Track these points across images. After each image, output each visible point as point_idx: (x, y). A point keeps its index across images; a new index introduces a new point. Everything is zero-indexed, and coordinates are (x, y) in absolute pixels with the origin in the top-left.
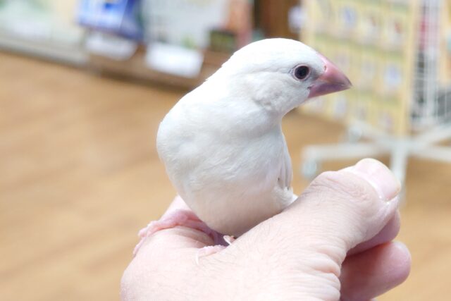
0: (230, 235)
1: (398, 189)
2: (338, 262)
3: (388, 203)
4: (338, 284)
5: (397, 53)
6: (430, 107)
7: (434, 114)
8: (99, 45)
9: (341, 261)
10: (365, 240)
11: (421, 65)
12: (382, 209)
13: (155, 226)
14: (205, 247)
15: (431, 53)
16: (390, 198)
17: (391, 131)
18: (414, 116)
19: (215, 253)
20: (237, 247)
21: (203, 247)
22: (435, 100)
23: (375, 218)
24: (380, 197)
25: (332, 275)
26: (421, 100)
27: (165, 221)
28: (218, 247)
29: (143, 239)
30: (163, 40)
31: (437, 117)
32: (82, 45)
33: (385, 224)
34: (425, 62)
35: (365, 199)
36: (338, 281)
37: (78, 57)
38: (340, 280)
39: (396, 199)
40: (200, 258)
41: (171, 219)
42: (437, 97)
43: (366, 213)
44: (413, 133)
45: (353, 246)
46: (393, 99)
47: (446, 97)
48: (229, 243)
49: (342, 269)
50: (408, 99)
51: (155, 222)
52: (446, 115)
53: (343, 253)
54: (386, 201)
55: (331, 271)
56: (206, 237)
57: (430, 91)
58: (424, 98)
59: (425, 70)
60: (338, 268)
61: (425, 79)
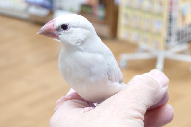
0: (96, 102)
1: (168, 82)
2: (143, 114)
3: (164, 88)
4: (143, 124)
5: (160, 14)
6: (174, 37)
7: (176, 40)
8: (34, 11)
9: (144, 114)
10: (154, 104)
11: (170, 20)
12: (161, 91)
13: (64, 99)
14: (86, 108)
15: (175, 14)
16: (165, 86)
17: (157, 48)
18: (167, 41)
19: (90, 110)
20: (99, 108)
21: (84, 108)
22: (176, 34)
23: (158, 95)
24: (160, 86)
25: (140, 120)
26: (170, 34)
27: (68, 96)
28: (91, 108)
29: (59, 104)
30: (61, 9)
31: (177, 42)
32: (26, 10)
33: (162, 97)
34: (172, 18)
35: (154, 87)
36: (143, 122)
37: (25, 16)
38: (144, 122)
39: (167, 87)
40: (83, 112)
41: (70, 96)
42: (177, 33)
43: (155, 93)
44: (167, 48)
45: (149, 107)
46: (158, 34)
47: (181, 33)
48: (96, 106)
49: (144, 117)
50: (164, 34)
51: (64, 97)
52: (181, 41)
53: (145, 110)
54: (163, 87)
55: (140, 118)
56: (86, 103)
57: (174, 30)
58: (171, 33)
59: (172, 21)
60: (143, 117)
61: (172, 26)
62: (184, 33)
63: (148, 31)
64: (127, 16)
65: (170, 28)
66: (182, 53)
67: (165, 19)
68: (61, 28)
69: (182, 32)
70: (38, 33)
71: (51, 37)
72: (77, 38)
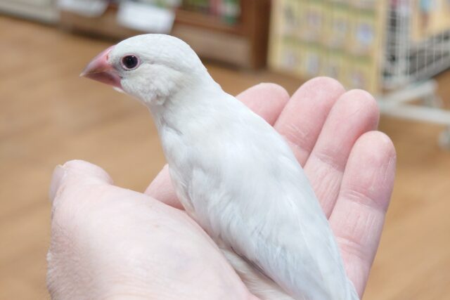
5: (369, 12)
6: (402, 65)
7: (406, 73)
11: (393, 23)
15: (403, 10)
18: (386, 74)
22: (407, 59)
26: (393, 59)
31: (409, 76)
34: (397, 20)
42: (409, 55)
44: (384, 92)
46: (365, 58)
47: (417, 55)
50: (379, 57)
52: (417, 74)
57: (402, 50)
58: (396, 55)
59: (397, 28)
62: (426, 54)
63: (340, 50)
64: (289, 14)
65: (391, 44)
66: (420, 102)
67: (381, 22)
68: (122, 64)
69: (422, 51)
70: (82, 75)
71: (107, 83)
72: (152, 87)
